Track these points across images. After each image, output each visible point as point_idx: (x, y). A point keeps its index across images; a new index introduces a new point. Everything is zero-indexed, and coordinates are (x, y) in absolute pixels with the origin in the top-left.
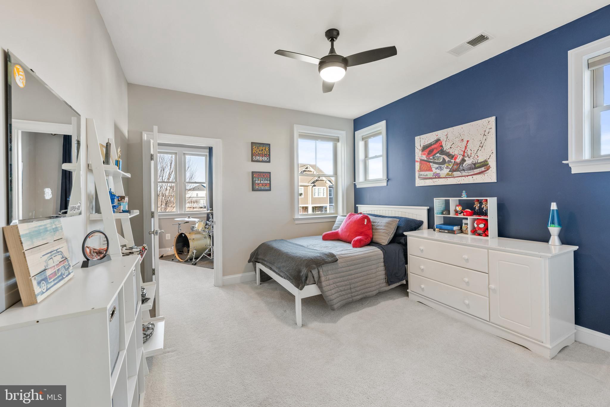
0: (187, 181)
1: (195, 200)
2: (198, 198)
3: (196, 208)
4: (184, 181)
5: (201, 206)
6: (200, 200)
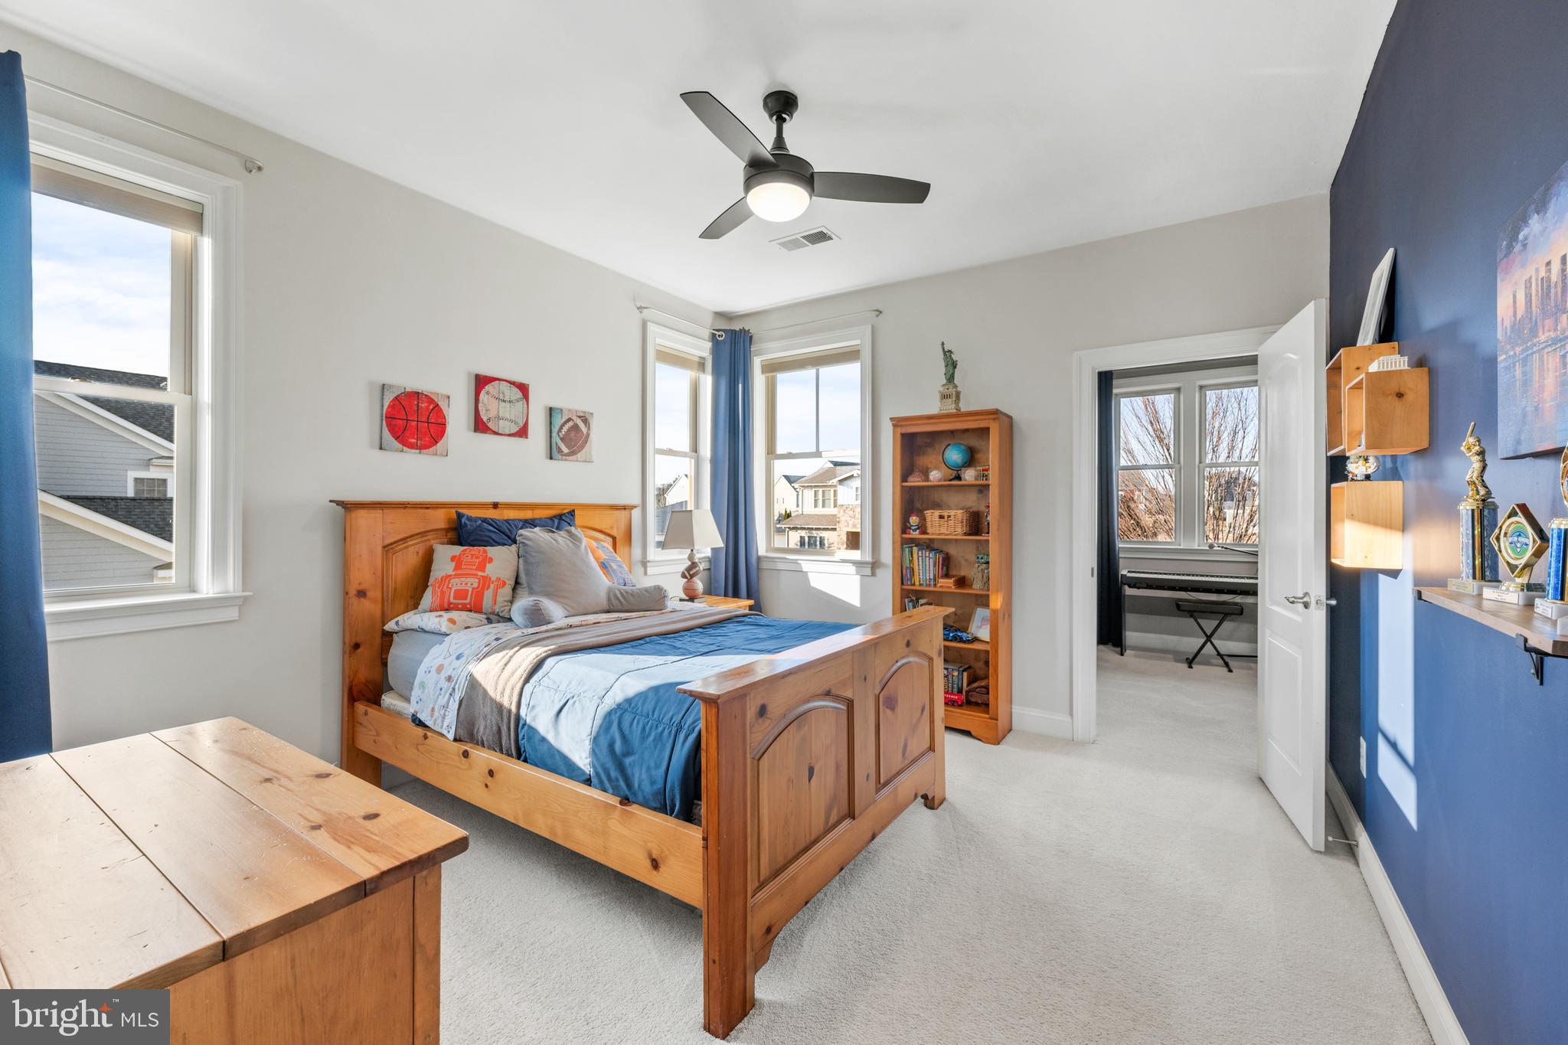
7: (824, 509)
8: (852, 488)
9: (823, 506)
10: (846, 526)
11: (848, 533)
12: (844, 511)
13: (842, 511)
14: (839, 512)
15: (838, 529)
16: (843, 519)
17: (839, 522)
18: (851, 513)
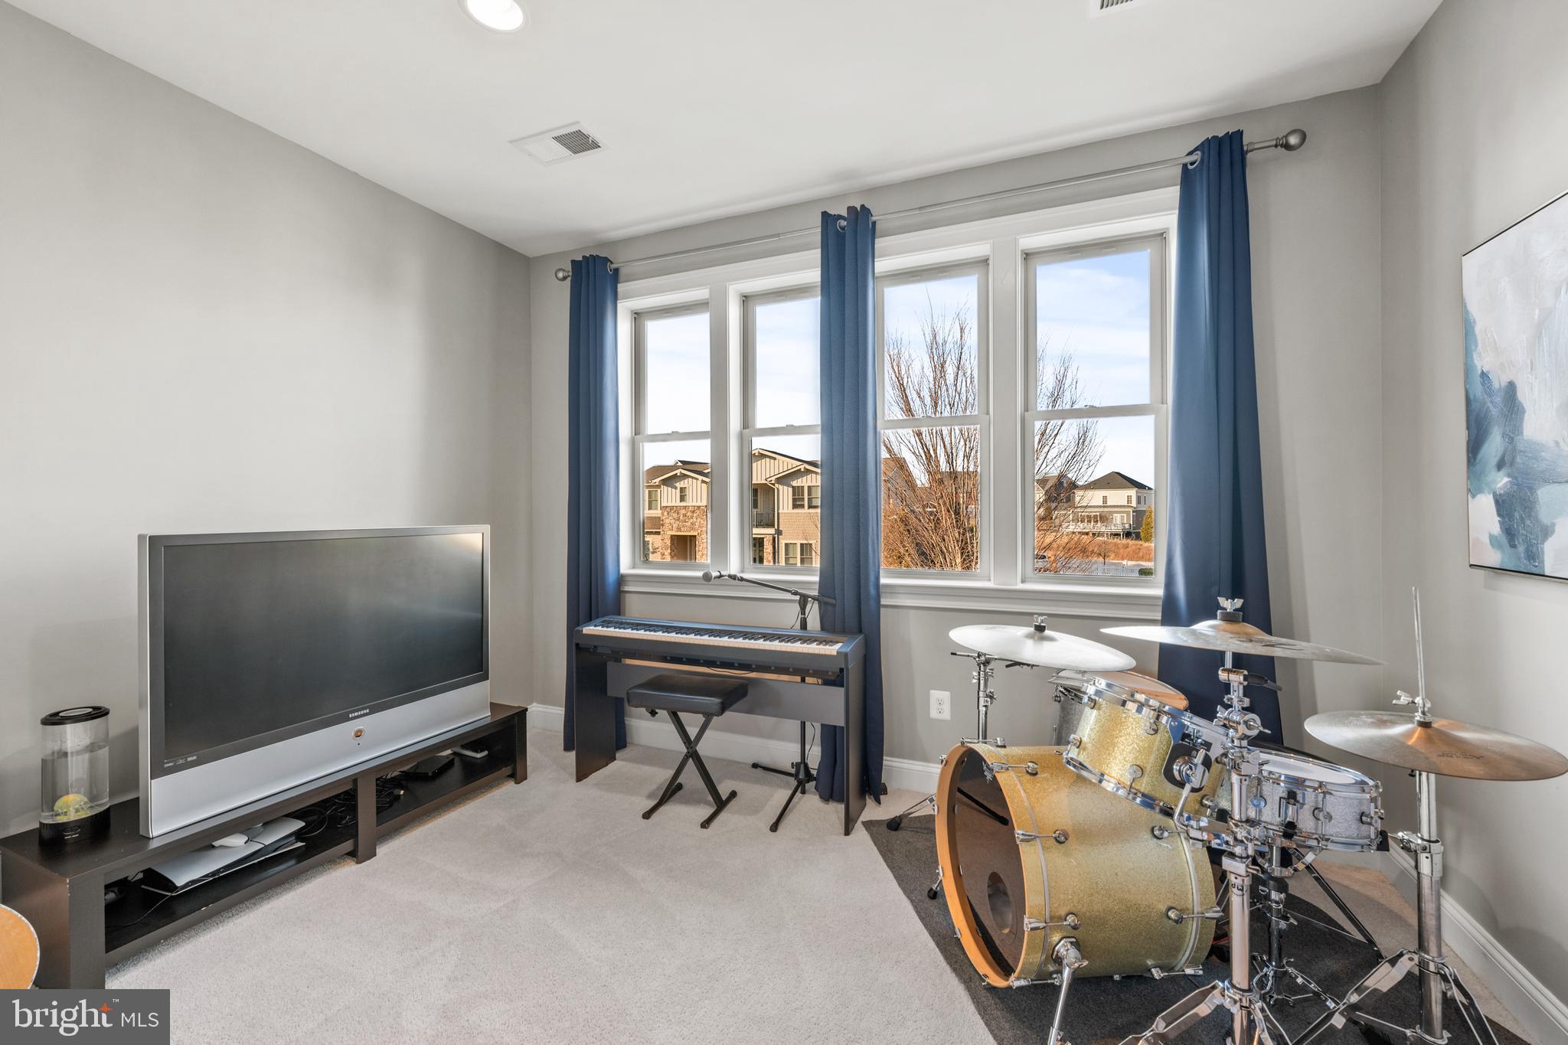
0: (1042, 404)
1: (1098, 514)
2: (1106, 510)
3: (1100, 534)
4: (1026, 409)
5: (1114, 529)
6: (1111, 513)
7: (651, 511)
8: (676, 488)
9: (650, 508)
10: (670, 530)
11: (673, 537)
12: (668, 514)
13: (666, 513)
14: (663, 514)
15: (662, 532)
16: (667, 521)
17: (663, 525)
18: (675, 515)
